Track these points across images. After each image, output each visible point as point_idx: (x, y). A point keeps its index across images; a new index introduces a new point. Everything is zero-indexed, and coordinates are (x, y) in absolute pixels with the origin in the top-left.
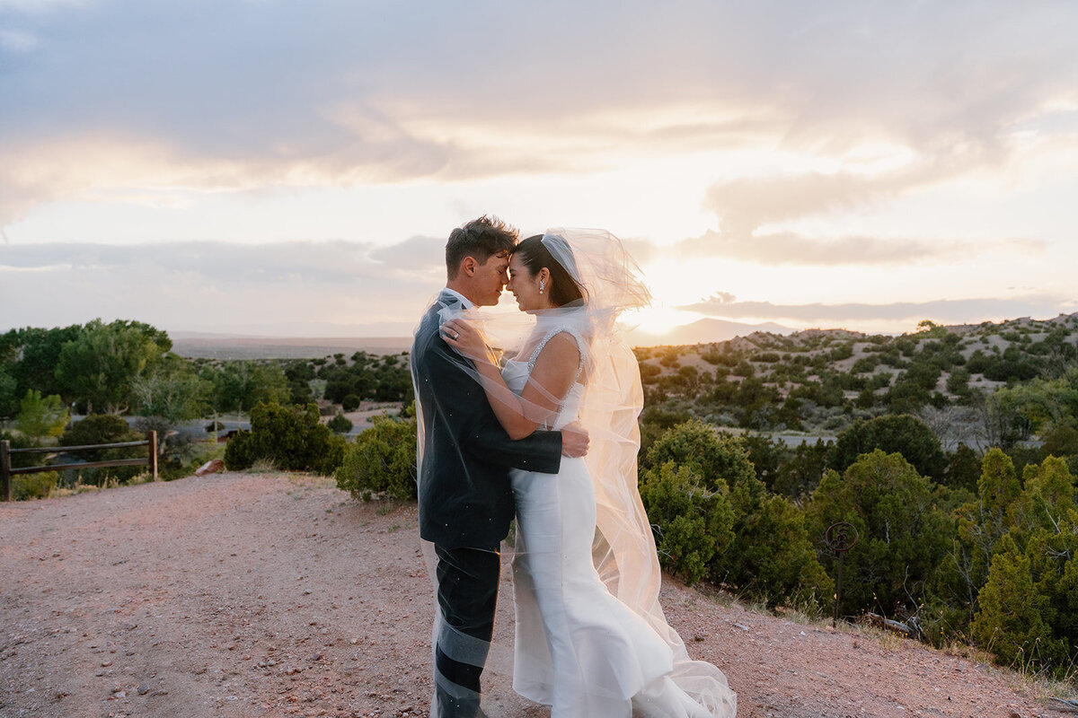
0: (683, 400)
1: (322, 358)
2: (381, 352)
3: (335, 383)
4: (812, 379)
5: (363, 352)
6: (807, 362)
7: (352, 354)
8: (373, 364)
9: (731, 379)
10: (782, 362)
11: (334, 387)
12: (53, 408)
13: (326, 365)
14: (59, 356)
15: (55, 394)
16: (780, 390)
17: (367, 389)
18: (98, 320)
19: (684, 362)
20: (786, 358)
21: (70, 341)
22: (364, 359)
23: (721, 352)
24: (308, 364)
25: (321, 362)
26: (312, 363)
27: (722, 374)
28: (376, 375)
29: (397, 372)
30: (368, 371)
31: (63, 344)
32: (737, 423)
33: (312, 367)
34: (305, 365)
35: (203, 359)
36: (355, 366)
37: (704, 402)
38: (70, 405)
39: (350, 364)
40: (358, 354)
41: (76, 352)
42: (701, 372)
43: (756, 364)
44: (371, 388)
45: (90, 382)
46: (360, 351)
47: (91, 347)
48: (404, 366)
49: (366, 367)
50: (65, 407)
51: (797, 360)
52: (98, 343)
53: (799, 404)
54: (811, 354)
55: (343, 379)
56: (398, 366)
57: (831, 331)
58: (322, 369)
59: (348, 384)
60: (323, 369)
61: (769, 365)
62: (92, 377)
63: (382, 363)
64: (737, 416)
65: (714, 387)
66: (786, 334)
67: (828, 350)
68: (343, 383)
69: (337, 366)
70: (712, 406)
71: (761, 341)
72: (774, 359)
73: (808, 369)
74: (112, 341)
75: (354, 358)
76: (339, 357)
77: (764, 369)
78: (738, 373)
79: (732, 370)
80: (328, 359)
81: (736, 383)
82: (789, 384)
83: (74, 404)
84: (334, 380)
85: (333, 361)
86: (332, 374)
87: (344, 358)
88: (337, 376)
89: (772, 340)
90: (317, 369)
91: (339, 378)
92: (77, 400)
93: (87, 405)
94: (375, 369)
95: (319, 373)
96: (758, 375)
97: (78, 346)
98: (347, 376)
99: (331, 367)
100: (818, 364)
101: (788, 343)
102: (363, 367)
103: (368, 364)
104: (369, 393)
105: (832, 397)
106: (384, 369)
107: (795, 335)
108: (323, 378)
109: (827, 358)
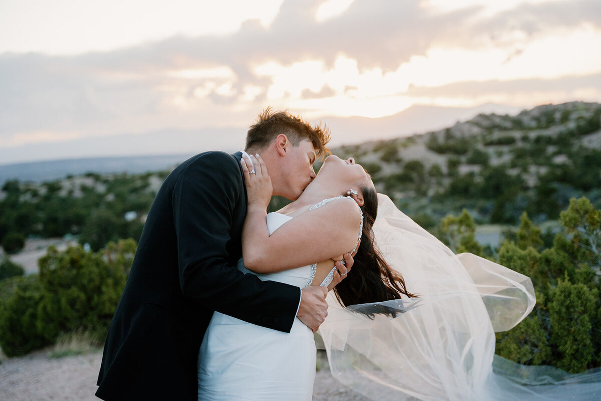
0: (414, 199)
2: (38, 179)
4: (560, 160)
6: (549, 141)
9: (464, 170)
10: (520, 145)
16: (525, 177)
19: (409, 154)
20: (525, 139)
23: (441, 140)
27: (453, 165)
28: (38, 207)
29: (63, 200)
30: (26, 204)
32: (487, 218)
37: (439, 199)
42: (428, 166)
43: (491, 150)
48: (71, 192)
51: (538, 140)
53: (553, 191)
54: (553, 131)
56: (63, 193)
57: (565, 104)
61: (505, 149)
63: (43, 191)
64: (483, 211)
65: (447, 182)
66: (514, 112)
67: (572, 125)
70: (449, 203)
71: (486, 123)
72: (510, 141)
73: (551, 149)
77: (500, 154)
78: (471, 162)
79: (463, 159)
81: (471, 175)
82: (533, 169)
89: (498, 121)
94: (35, 201)
96: (495, 162)
100: (563, 143)
101: (517, 123)
105: (589, 178)
106: (47, 198)
107: (525, 113)
109: (572, 134)
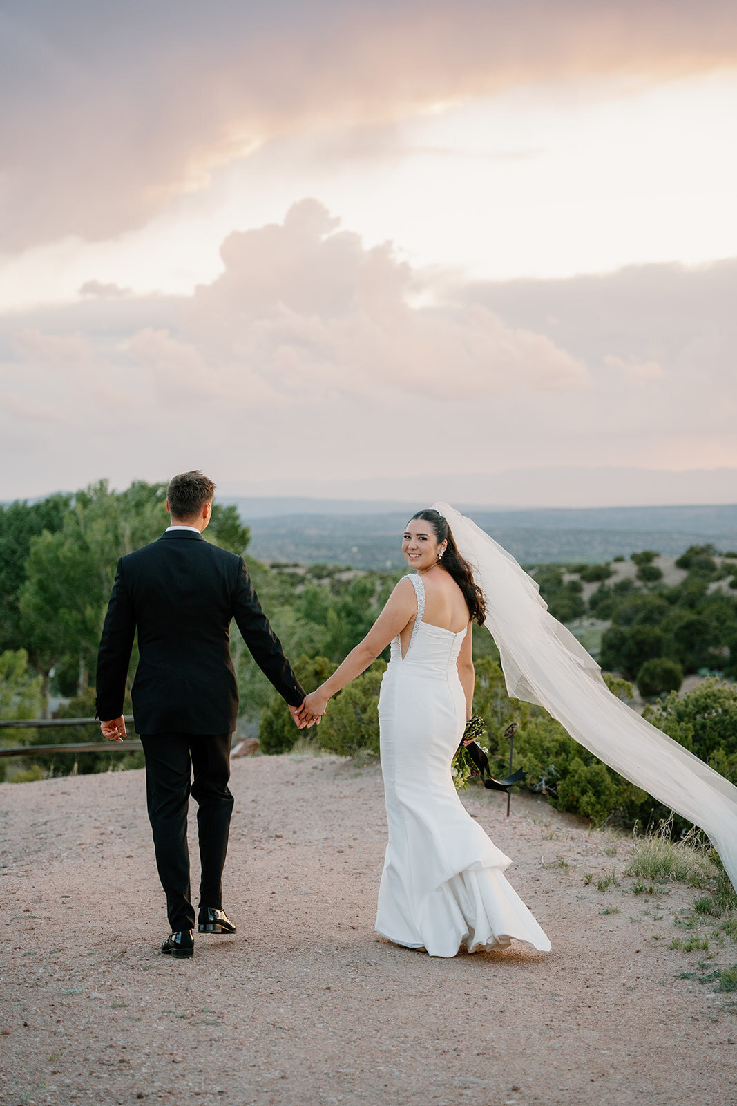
1: (601, 561)
3: (625, 629)
5: (708, 549)
7: (680, 551)
8: (730, 579)
11: (623, 640)
12: (12, 678)
13: (611, 582)
14: (26, 565)
15: (16, 649)
17: (707, 644)
18: (102, 484)
21: (46, 533)
22: (711, 567)
24: (568, 578)
25: (599, 574)
26: (576, 577)
31: (34, 539)
33: (575, 588)
34: (560, 582)
35: (323, 568)
36: (685, 584)
38: (46, 674)
39: (673, 578)
40: (693, 551)
41: (57, 558)
44: (717, 642)
45: (84, 622)
46: (701, 543)
47: (85, 548)
49: (713, 587)
50: (35, 676)
52: (99, 537)
55: (648, 619)
58: (601, 591)
59: (657, 631)
60: (603, 594)
62: (89, 612)
68: (647, 628)
69: (638, 584)
74: (128, 533)
75: (683, 563)
76: (644, 559)
80: (615, 566)
83: (52, 673)
84: (628, 621)
85: (627, 570)
86: (625, 604)
87: (658, 563)
88: (637, 609)
90: (589, 590)
91: (641, 615)
92: (58, 665)
93: (77, 676)
95: (594, 602)
97: (61, 545)
98: (661, 611)
99: (624, 587)
102: (706, 588)
103: (719, 578)
104: (713, 657)
108: (603, 615)
